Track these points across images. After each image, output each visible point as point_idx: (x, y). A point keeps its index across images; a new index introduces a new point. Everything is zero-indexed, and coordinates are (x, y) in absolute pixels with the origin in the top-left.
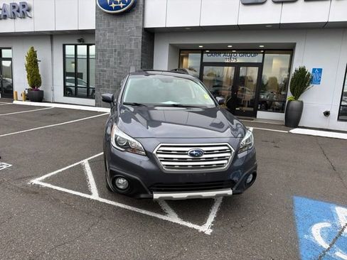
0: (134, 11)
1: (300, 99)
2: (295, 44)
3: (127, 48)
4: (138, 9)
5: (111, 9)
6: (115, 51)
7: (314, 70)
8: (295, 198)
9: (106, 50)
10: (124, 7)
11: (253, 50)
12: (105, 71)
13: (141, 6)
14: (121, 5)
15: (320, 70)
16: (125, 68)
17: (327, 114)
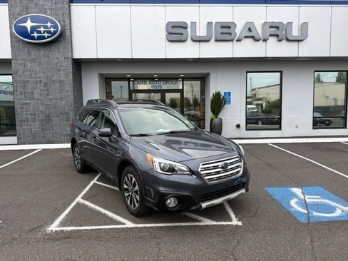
0: (61, 41)
1: (219, 117)
2: (209, 74)
3: (55, 78)
4: (65, 39)
5: (33, 38)
6: (40, 82)
7: (225, 93)
8: (266, 189)
9: (28, 82)
10: (48, 37)
11: (174, 78)
12: (29, 104)
13: (68, 37)
14: (46, 35)
15: (229, 93)
16: (55, 99)
17: (238, 126)
